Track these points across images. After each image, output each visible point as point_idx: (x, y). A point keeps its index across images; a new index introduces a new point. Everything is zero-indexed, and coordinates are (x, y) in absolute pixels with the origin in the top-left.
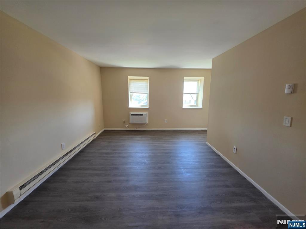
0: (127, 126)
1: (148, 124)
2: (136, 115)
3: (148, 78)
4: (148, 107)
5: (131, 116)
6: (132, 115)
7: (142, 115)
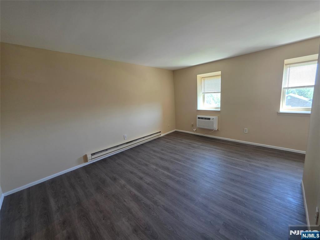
0: (195, 129)
1: (218, 130)
2: (202, 118)
3: (219, 73)
4: (219, 110)
5: (198, 120)
6: (199, 118)
7: (209, 119)
